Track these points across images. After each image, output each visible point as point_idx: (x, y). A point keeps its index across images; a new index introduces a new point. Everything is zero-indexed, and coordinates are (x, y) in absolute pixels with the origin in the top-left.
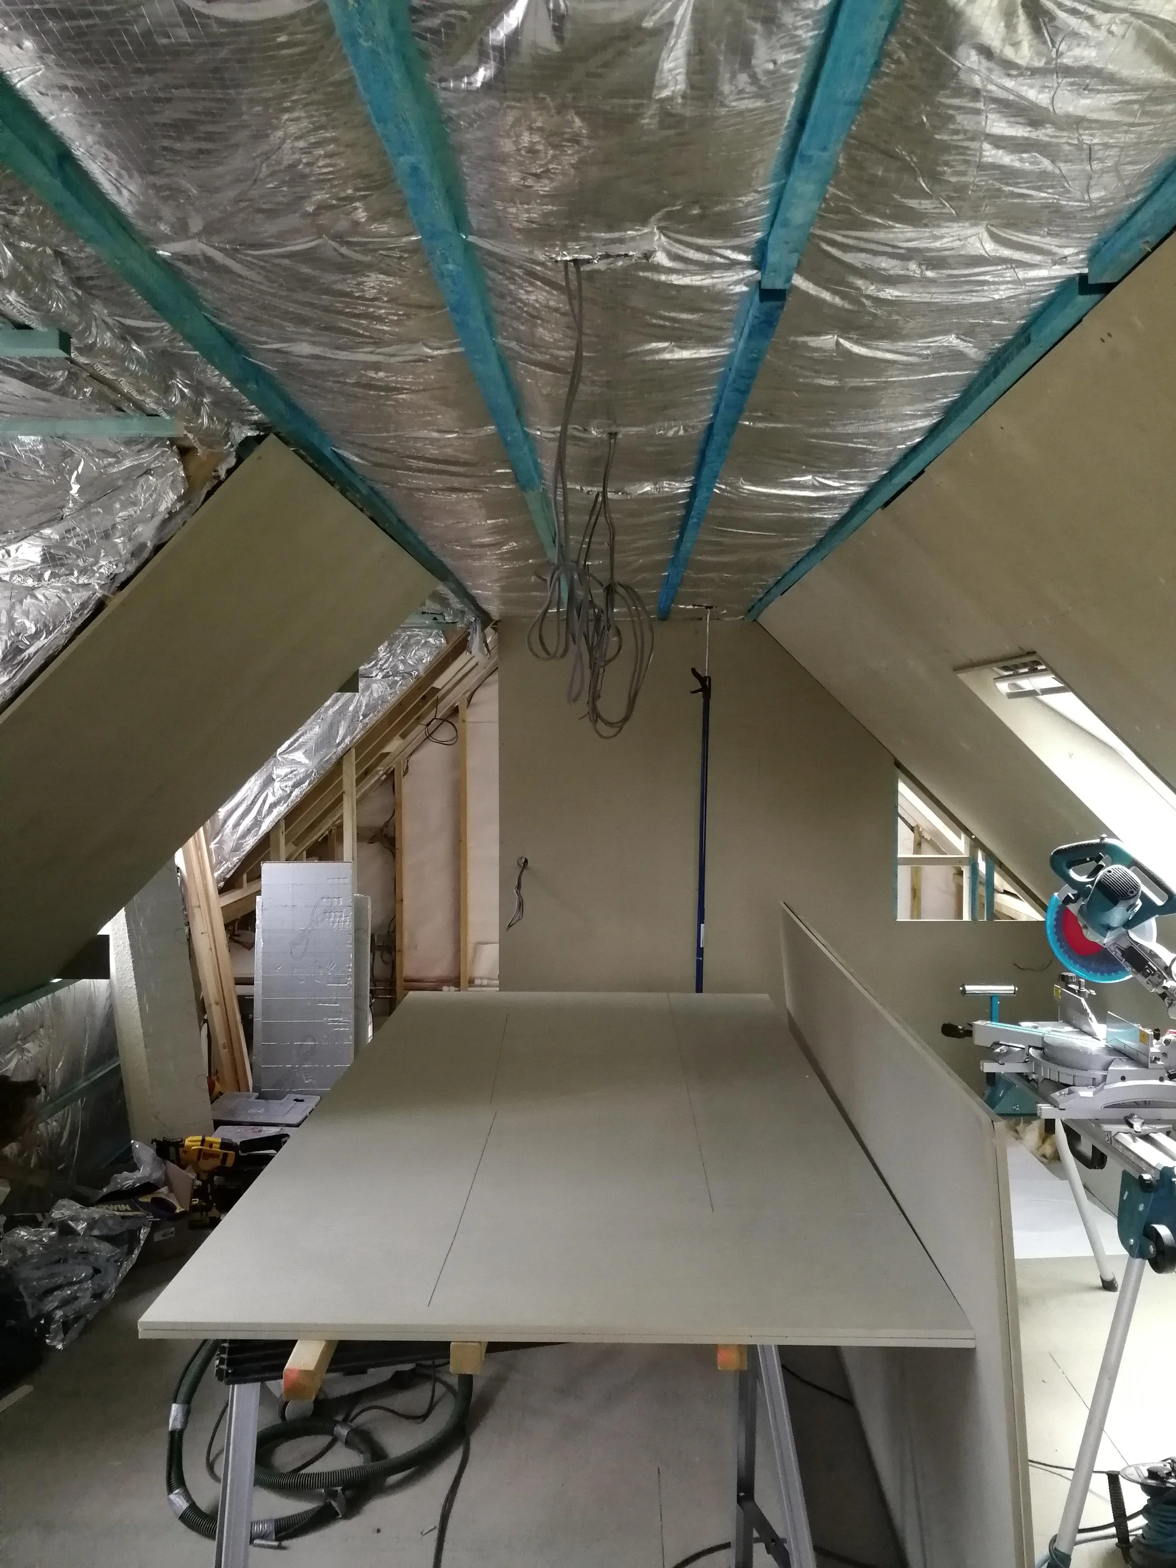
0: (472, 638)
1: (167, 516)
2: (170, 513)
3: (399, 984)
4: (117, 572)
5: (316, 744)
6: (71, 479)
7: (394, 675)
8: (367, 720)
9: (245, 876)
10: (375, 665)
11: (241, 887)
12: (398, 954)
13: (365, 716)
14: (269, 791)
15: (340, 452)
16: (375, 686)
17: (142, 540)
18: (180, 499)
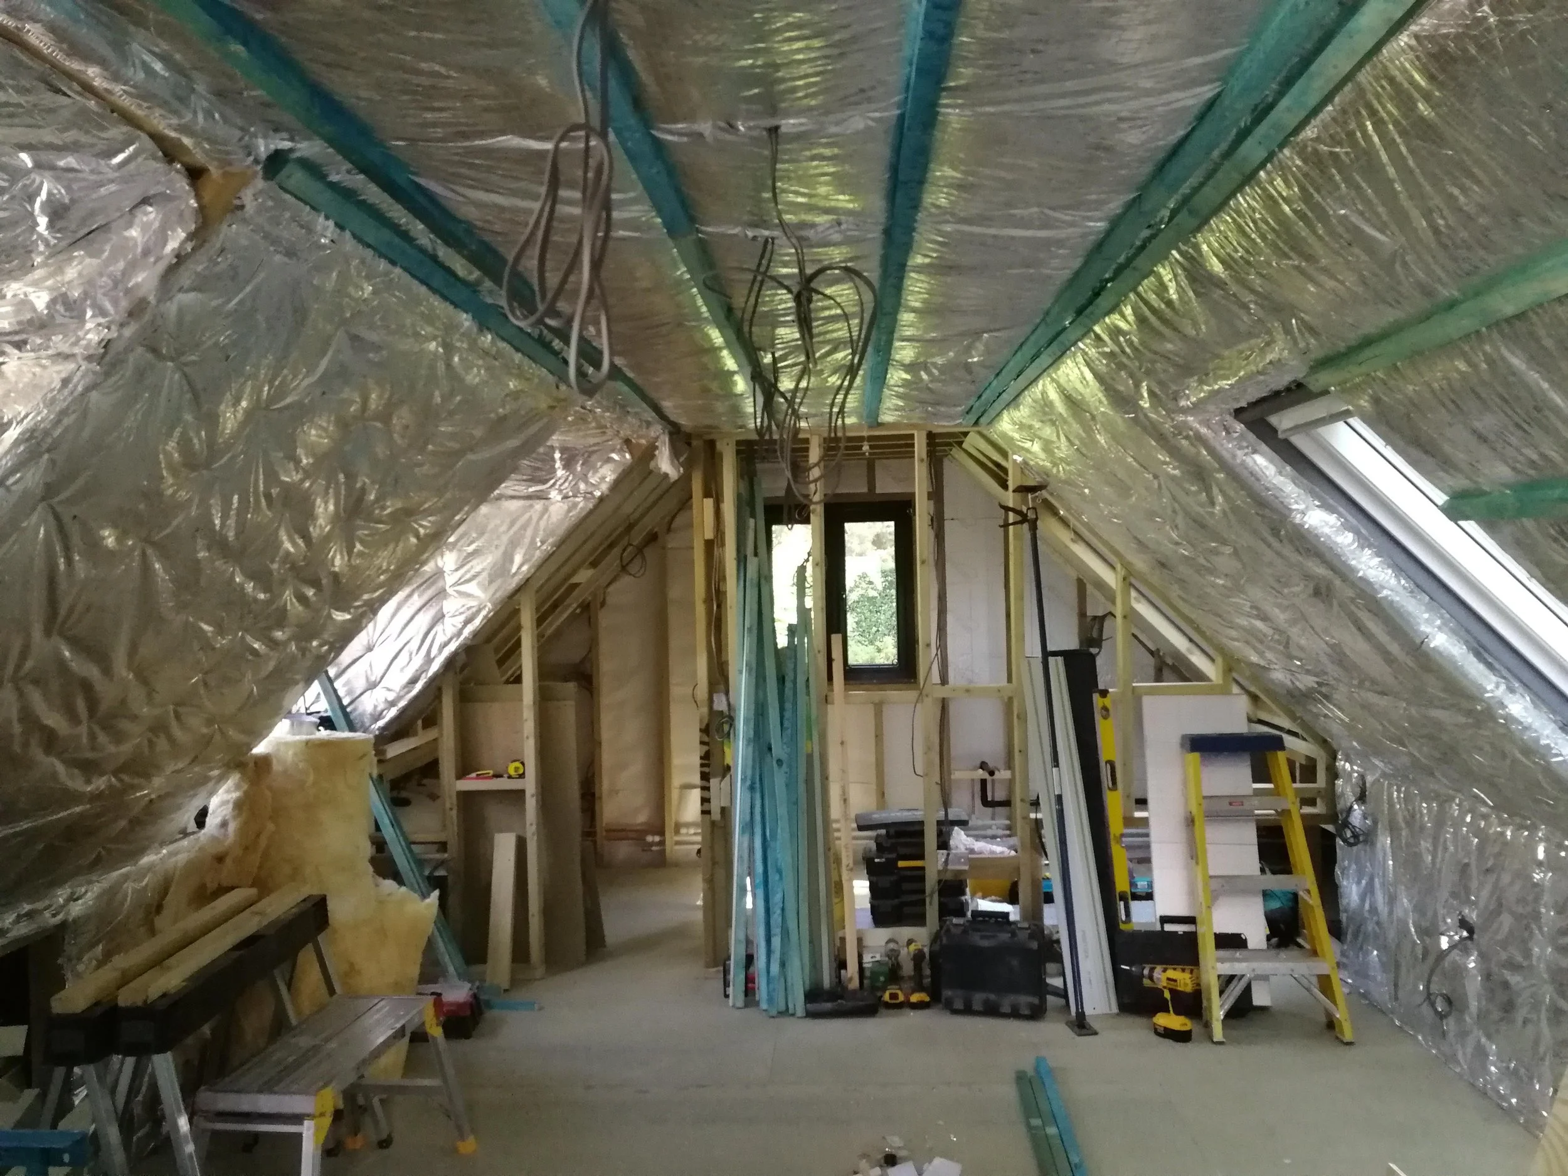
0: (661, 452)
1: (175, 261)
2: (178, 256)
3: (601, 833)
4: (109, 337)
5: (490, 575)
6: (33, 207)
7: (575, 496)
8: (544, 547)
9: (420, 722)
10: (554, 484)
11: (415, 734)
12: (597, 802)
13: (543, 542)
14: (438, 628)
15: (422, 181)
16: (552, 509)
17: (141, 293)
18: (191, 237)
